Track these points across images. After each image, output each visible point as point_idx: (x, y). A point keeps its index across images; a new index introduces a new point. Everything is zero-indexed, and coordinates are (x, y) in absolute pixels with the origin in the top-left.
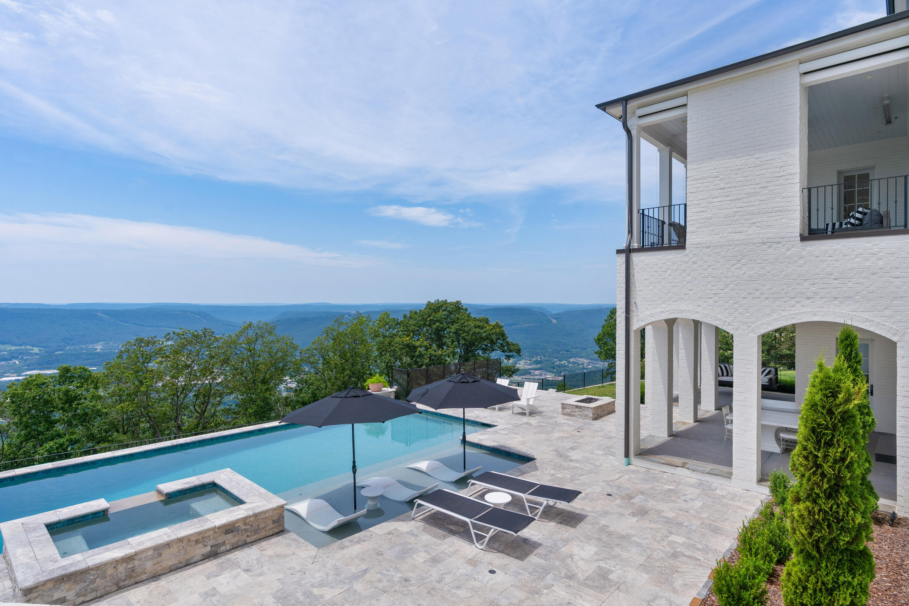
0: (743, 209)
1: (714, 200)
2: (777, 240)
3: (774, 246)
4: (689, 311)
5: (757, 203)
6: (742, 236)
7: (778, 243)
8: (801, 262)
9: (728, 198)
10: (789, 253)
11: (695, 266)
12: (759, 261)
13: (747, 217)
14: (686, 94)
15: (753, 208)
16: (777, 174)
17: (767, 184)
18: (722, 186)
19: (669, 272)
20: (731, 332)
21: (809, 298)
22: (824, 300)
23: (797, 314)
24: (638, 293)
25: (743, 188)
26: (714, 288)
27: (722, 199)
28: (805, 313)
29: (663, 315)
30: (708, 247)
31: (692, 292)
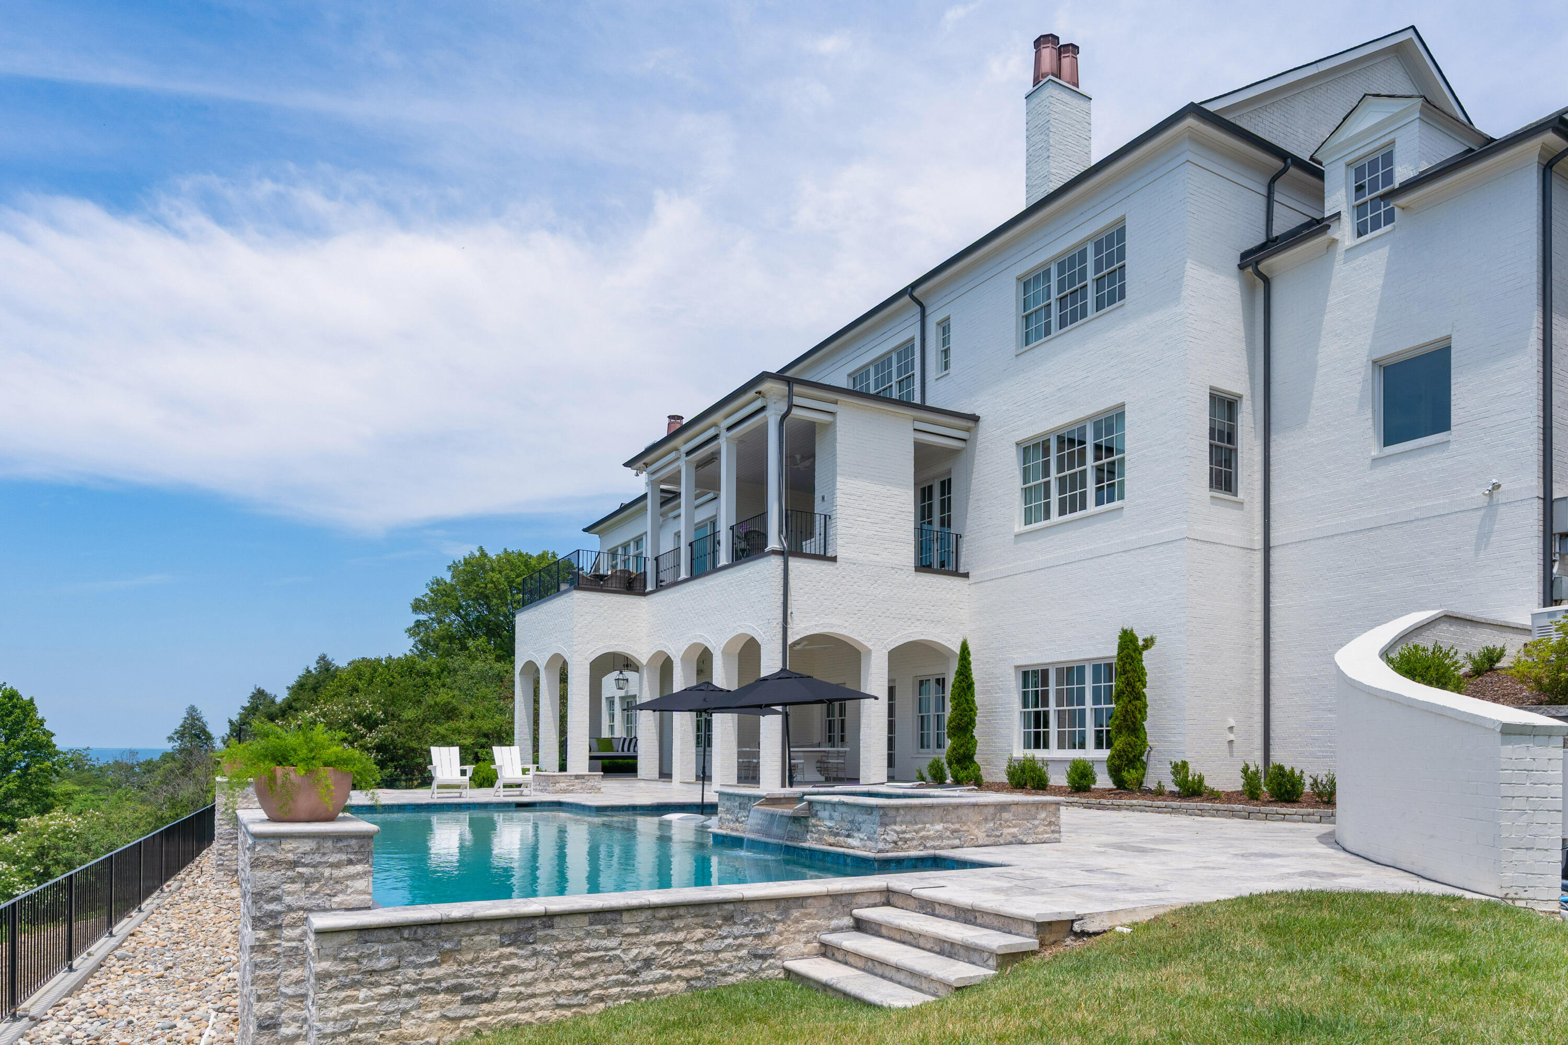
0: (879, 533)
1: (858, 519)
2: (900, 567)
3: (899, 572)
4: (839, 626)
5: (889, 530)
6: (878, 559)
7: (902, 570)
8: (914, 589)
9: (869, 520)
10: (908, 580)
11: (844, 581)
12: (889, 584)
13: (882, 542)
14: (836, 403)
15: (885, 534)
16: (901, 509)
17: (895, 516)
18: (865, 507)
19: (822, 583)
20: (871, 648)
21: (918, 620)
22: (927, 622)
23: (912, 633)
24: (793, 602)
25: (879, 514)
26: (858, 605)
27: (864, 519)
28: (916, 632)
29: (817, 628)
30: (855, 564)
31: (841, 607)
